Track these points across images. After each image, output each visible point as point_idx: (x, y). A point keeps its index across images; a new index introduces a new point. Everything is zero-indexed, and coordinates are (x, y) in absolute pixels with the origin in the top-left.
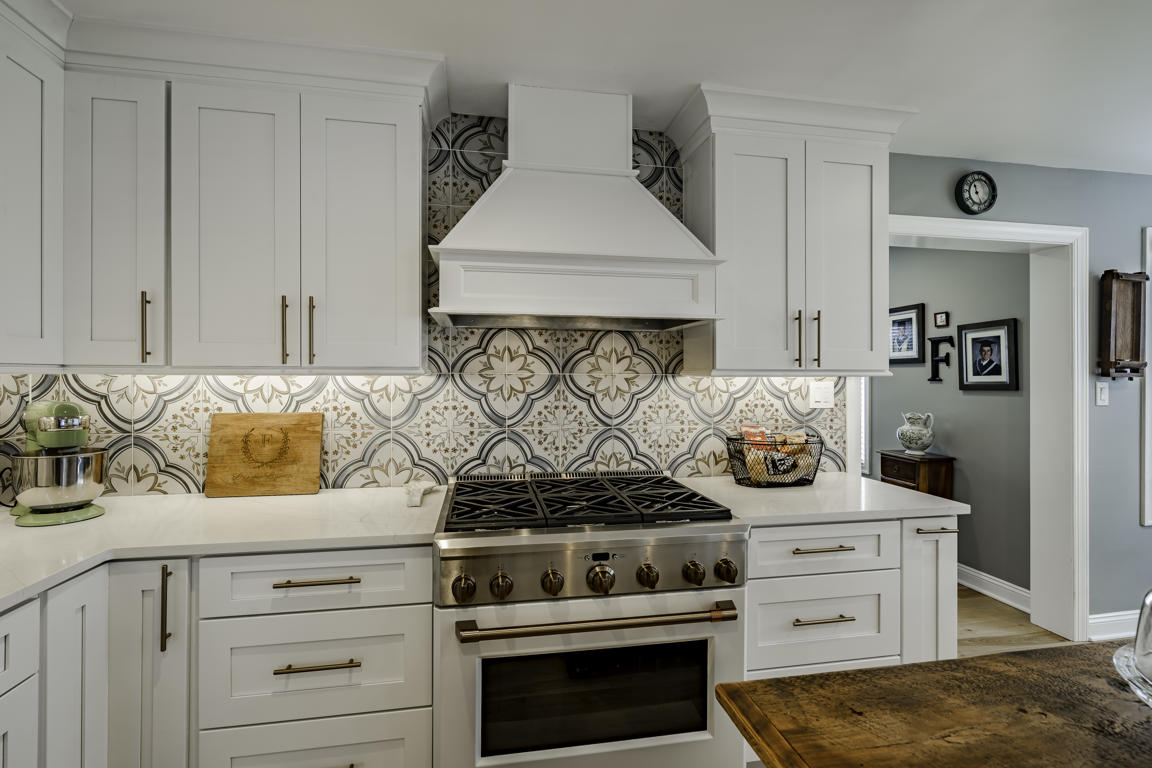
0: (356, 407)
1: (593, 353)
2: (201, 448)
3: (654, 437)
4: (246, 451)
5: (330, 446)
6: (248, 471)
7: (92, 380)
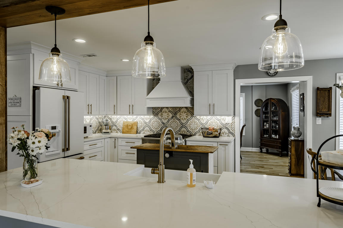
0: (142, 121)
1: (180, 112)
2: (122, 127)
3: (192, 128)
4: (127, 127)
5: (138, 127)
6: (127, 130)
7: (110, 116)
